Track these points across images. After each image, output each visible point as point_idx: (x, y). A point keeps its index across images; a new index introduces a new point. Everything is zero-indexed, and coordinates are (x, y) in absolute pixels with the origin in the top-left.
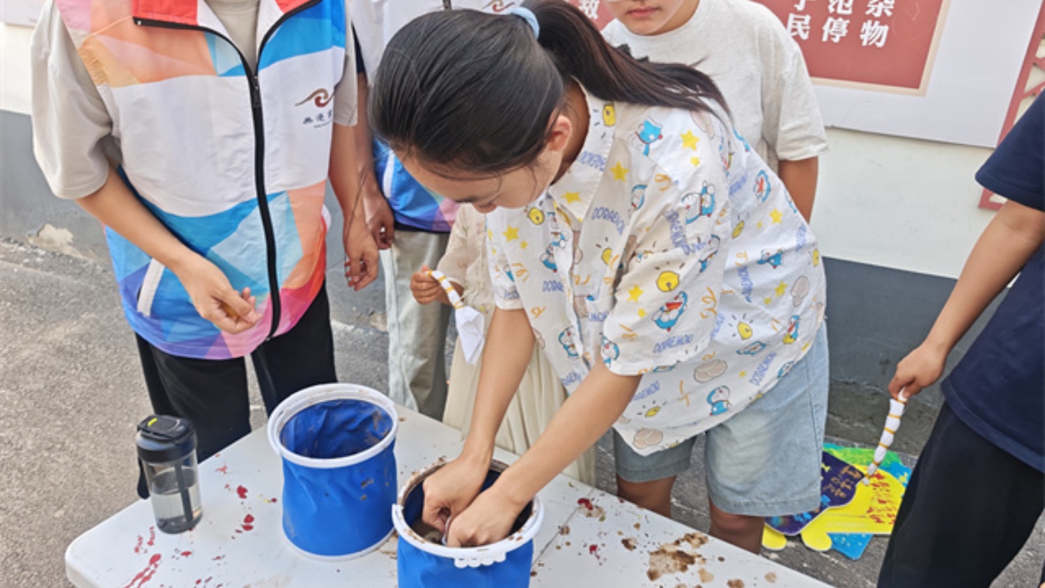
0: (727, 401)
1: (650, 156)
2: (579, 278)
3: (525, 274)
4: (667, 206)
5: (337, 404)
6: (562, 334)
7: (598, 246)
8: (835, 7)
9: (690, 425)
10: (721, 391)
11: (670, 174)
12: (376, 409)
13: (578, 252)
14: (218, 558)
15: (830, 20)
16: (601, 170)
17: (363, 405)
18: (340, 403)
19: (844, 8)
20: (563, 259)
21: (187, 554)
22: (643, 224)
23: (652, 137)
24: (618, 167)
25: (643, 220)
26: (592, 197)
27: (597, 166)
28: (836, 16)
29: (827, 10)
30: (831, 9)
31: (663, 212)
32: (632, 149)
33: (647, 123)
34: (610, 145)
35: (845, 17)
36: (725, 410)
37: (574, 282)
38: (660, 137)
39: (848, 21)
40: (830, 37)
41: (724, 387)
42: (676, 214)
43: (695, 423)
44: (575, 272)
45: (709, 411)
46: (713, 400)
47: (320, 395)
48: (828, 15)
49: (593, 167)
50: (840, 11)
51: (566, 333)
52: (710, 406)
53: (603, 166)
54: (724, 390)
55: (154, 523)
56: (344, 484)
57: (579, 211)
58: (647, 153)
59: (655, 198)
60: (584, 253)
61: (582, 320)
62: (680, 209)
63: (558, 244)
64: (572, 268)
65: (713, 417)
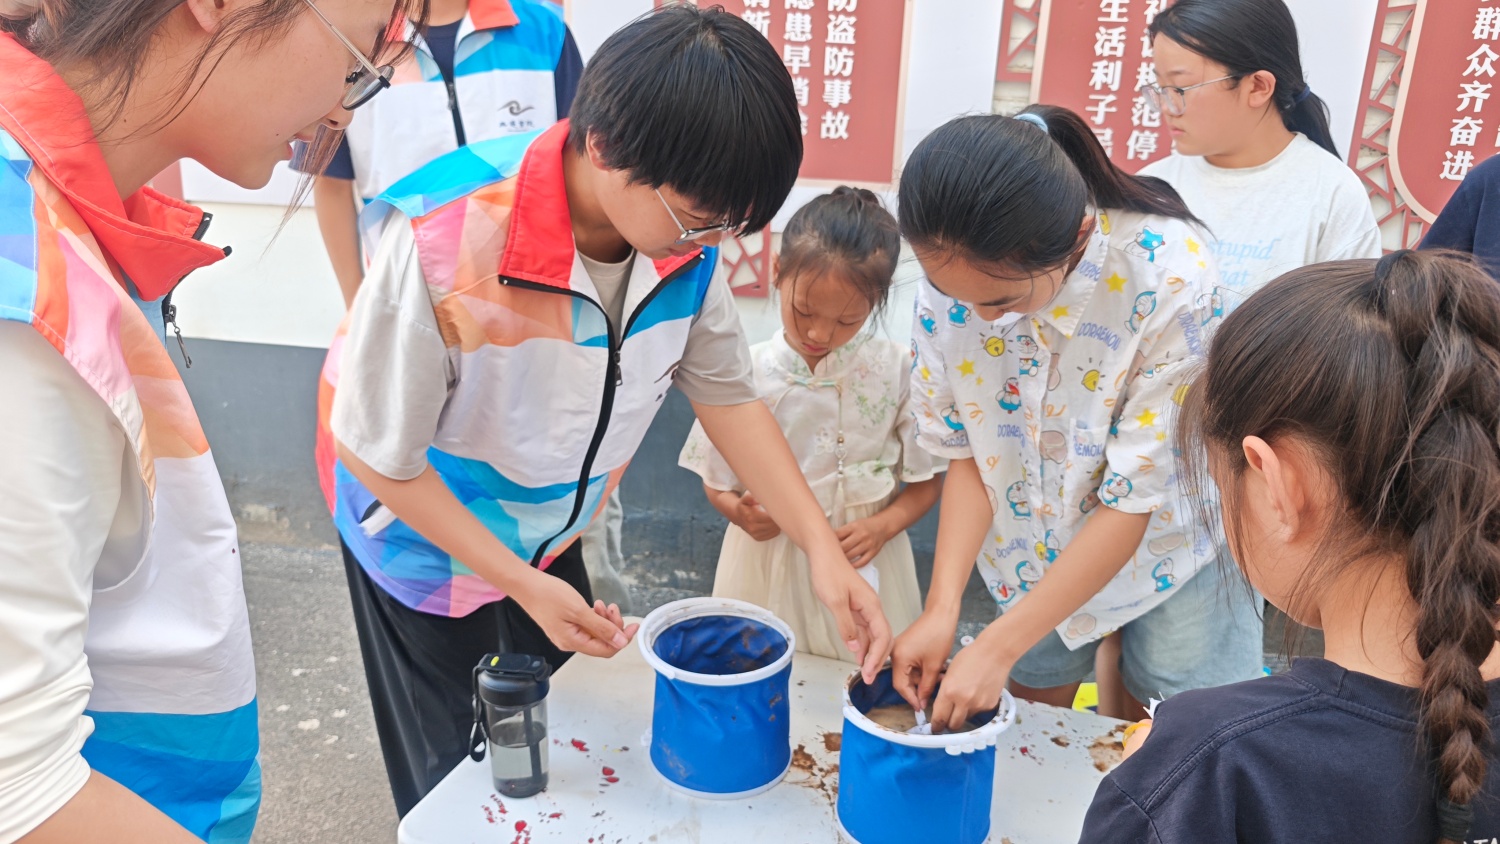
0: (1171, 575)
1: (1156, 261)
2: (1053, 408)
3: (980, 415)
4: (1184, 307)
5: (695, 623)
6: (1011, 488)
7: (1080, 369)
8: (1141, 118)
9: (1130, 606)
10: (1165, 564)
11: (1182, 277)
12: (746, 624)
13: (1056, 374)
14: (597, 814)
15: (1135, 133)
16: (1096, 280)
17: (728, 620)
18: (698, 621)
19: (1150, 119)
20: (1033, 391)
21: (556, 816)
22: (1155, 331)
23: (1155, 244)
24: (1115, 277)
25: (1154, 326)
26: (1082, 309)
27: (1091, 276)
28: (1142, 128)
29: (1131, 122)
30: (1136, 122)
31: (1177, 315)
32: (1133, 259)
33: (1145, 231)
34: (1105, 254)
35: (1152, 130)
36: (1170, 585)
37: (1046, 414)
38: (1163, 243)
39: (1156, 135)
40: (1137, 153)
41: (1169, 559)
42: (1191, 317)
43: (1136, 604)
44: (1048, 402)
45: (1155, 588)
46: (1157, 575)
47: (677, 613)
48: (1132, 128)
49: (1087, 278)
50: (1146, 123)
51: (1015, 487)
52: (1154, 581)
53: (1097, 276)
54: (1169, 562)
55: (494, 791)
56: (754, 702)
57: (1067, 326)
58: (1152, 259)
59: (1166, 301)
60: (1063, 378)
61: (1046, 463)
62: (1196, 311)
63: (1026, 372)
64: (1045, 398)
65: (1158, 594)
